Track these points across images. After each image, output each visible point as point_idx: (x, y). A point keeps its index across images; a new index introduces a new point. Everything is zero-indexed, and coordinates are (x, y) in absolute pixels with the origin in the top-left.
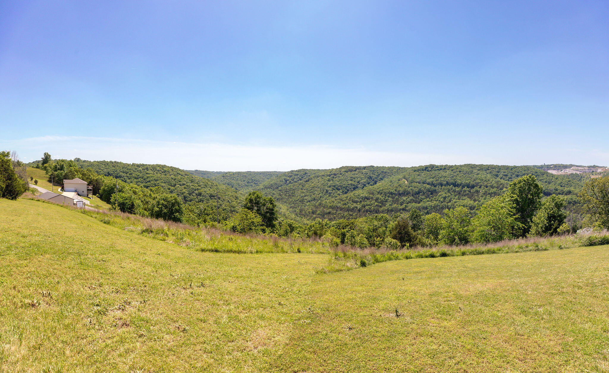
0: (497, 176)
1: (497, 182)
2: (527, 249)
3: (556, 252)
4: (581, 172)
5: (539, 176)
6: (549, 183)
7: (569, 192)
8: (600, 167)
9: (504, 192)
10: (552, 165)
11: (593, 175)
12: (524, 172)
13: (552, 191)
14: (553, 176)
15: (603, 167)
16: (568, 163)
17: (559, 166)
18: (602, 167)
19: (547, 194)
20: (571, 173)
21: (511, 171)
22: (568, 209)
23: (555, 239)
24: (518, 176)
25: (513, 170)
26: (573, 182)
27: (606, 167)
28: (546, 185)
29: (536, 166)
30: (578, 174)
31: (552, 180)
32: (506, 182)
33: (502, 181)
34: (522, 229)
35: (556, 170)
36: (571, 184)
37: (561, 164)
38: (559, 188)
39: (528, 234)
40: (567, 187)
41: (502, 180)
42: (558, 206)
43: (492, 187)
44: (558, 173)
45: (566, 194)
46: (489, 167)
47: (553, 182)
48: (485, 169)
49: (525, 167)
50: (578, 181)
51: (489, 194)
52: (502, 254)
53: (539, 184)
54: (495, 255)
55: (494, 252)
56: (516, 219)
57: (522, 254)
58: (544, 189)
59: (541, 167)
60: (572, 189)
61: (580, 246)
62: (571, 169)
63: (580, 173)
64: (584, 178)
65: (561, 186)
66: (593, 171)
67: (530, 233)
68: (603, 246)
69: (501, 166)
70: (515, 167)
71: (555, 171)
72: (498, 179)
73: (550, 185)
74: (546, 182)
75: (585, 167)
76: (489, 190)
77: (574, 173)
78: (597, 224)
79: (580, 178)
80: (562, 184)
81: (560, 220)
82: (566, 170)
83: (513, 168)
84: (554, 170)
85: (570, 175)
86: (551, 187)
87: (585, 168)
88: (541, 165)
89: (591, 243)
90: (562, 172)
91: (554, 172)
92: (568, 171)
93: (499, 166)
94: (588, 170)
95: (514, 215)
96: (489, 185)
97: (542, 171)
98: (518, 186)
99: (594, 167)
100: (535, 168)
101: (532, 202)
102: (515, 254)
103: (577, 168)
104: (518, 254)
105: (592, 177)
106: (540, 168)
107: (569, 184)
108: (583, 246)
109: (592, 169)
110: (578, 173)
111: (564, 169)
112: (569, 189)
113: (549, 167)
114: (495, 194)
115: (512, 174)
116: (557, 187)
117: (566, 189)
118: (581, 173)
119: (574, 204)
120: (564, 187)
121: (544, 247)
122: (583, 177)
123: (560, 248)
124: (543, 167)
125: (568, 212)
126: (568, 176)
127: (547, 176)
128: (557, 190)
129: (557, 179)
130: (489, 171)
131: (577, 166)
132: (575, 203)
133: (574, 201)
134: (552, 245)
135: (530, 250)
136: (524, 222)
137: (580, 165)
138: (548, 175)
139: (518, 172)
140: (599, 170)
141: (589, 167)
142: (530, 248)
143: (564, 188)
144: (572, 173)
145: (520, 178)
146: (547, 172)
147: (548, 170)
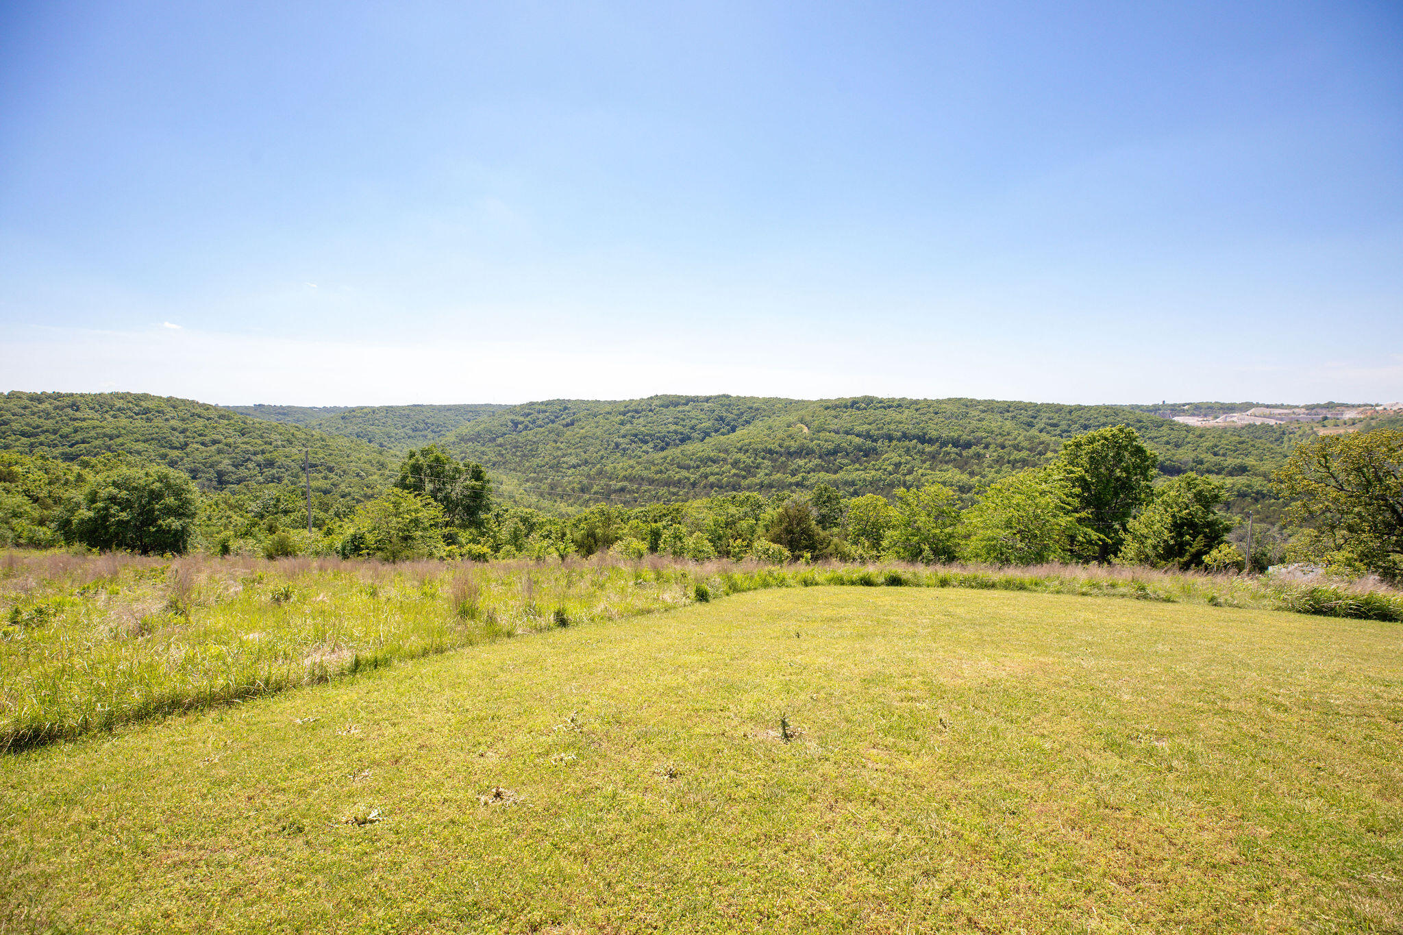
0: (1031, 425)
1: (1031, 439)
2: (1113, 591)
3: (1200, 609)
4: (1281, 420)
5: (1147, 429)
6: (1177, 446)
7: (1242, 470)
8: (1353, 406)
9: (1047, 460)
10: (1188, 404)
11: (1324, 426)
12: (1103, 420)
13: (1186, 463)
14: (1188, 429)
15: (1365, 405)
16: (1238, 400)
17: (1209, 408)
18: (1359, 406)
19: (1171, 470)
20: (1247, 423)
21: (1068, 417)
22: (1235, 510)
23: (1198, 579)
24: (1086, 427)
25: (1075, 415)
26: (1253, 446)
27: (1377, 405)
28: (1168, 450)
29: (1138, 407)
30: (1272, 426)
31: (1188, 440)
32: (1053, 438)
33: (1044, 437)
34: (1096, 544)
35: (1198, 416)
36: (1246, 449)
37: (1216, 403)
38: (1209, 458)
39: (1116, 556)
40: (1234, 458)
41: (1044, 434)
42: (1206, 500)
43: (1017, 448)
44: (1204, 423)
45: (1231, 474)
46: (1009, 407)
47: (1189, 443)
48: (1000, 410)
49: (1107, 407)
50: (1271, 442)
51: (1009, 462)
52: (1044, 595)
53: (1148, 448)
54: (1024, 593)
55: (1022, 587)
56: (1080, 521)
57: (1099, 601)
58: (1160, 459)
59: (1155, 409)
60: (1250, 461)
61: (1279, 609)
62: (1248, 413)
63: (1278, 422)
64: (1291, 436)
65: (1215, 454)
66: (1325, 418)
67: (1120, 555)
69: (1042, 405)
70: (1080, 408)
71: (1196, 418)
72: (1034, 432)
73: (1181, 451)
74: (1168, 443)
75: (1297, 407)
76: (1009, 454)
77: (1258, 423)
79: (1280, 435)
80: (1216, 449)
81: (1213, 534)
82: (1232, 417)
83: (1075, 409)
84: (1193, 415)
85: (1243, 428)
86: (1184, 455)
87: (1296, 410)
88: (1154, 406)
89: (1321, 608)
90: (1218, 420)
91: (1193, 421)
92: (1238, 419)
93: (1036, 405)
94: (1308, 414)
95: (1076, 510)
96: (1010, 443)
97: (1157, 417)
98: (1088, 448)
99: (1330, 406)
100: (1137, 411)
101: (1125, 486)
102: (1081, 599)
103: (1267, 411)
104: (1089, 599)
105: (1322, 432)
106: (1151, 411)
107: (1240, 447)
109: (1324, 411)
110: (1272, 422)
111: (1224, 413)
112: (1239, 461)
113: (1177, 409)
114: (1025, 463)
115: (1070, 422)
116: (1202, 456)
117: (1231, 462)
118: (1282, 423)
119: (1256, 500)
120: (1224, 455)
121: (1163, 594)
122: (1290, 433)
123: (1213, 602)
124: (1160, 410)
125: (1237, 518)
126: (1237, 431)
127: (1173, 429)
128: (1201, 462)
129: (1201, 436)
130: (1010, 414)
131: (1268, 406)
132: (1260, 496)
133: (1258, 493)
134: (1188, 592)
135: (1123, 596)
136: (1106, 529)
137: (1279, 403)
138: (1172, 426)
139: (1089, 419)
140: (1349, 415)
141: (1308, 407)
142: (1123, 590)
143: (1223, 458)
144: (1250, 424)
145: (1092, 433)
146: (1172, 421)
147: (1175, 415)
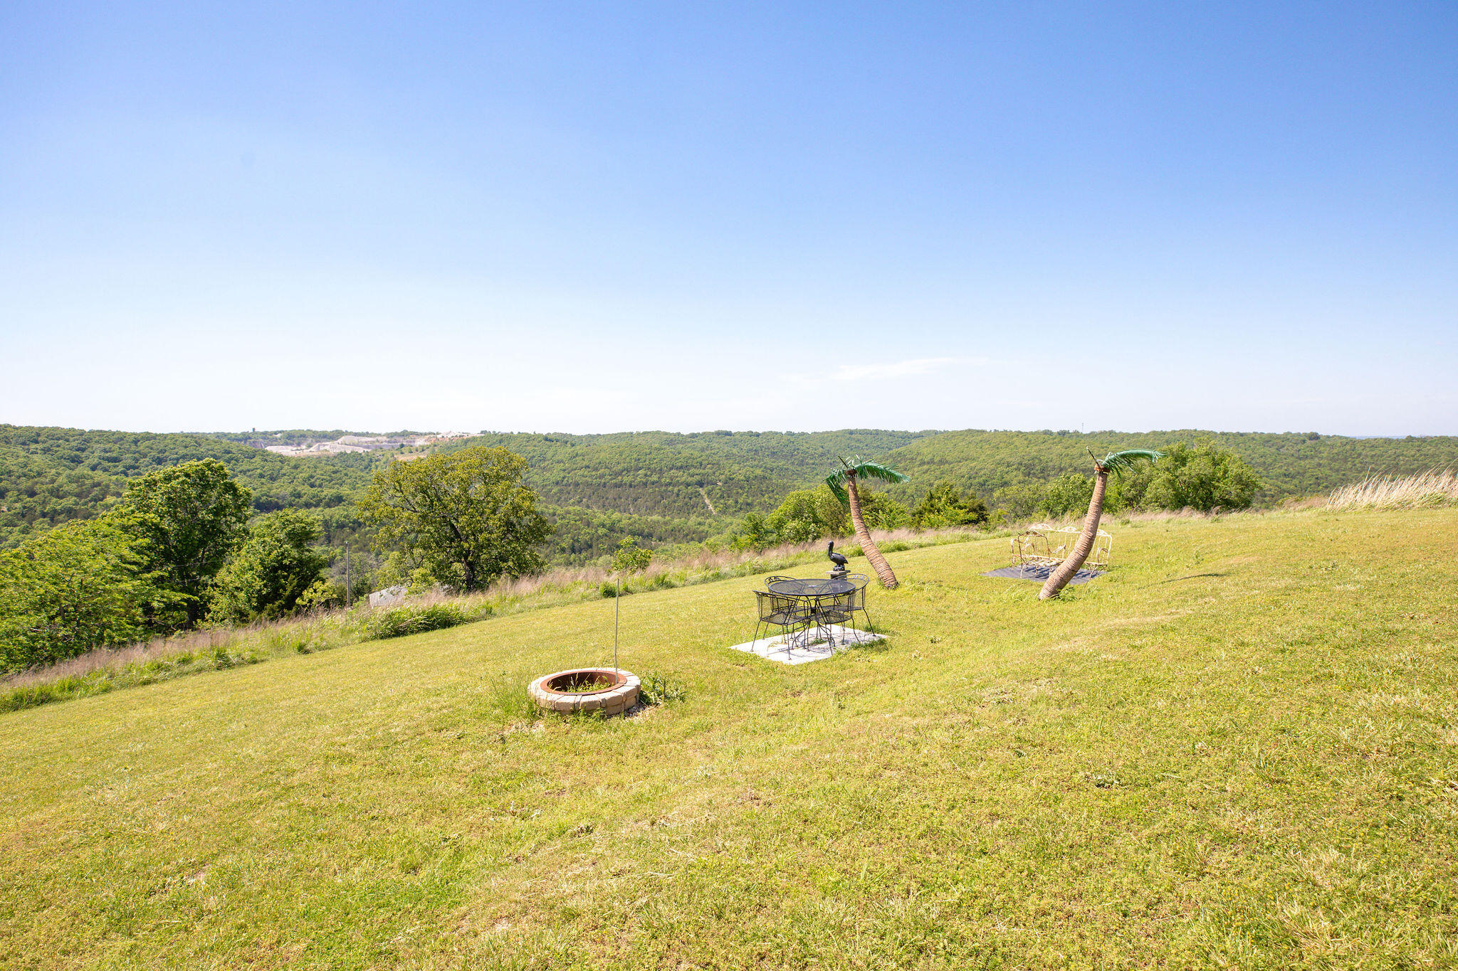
0: (76, 461)
1: (78, 480)
2: (186, 668)
3: (289, 663)
4: (368, 447)
5: (237, 460)
6: (273, 479)
7: (339, 500)
8: (421, 434)
9: (108, 507)
10: (280, 432)
11: (402, 453)
12: (182, 451)
13: (284, 498)
14: (283, 459)
15: (430, 434)
16: (329, 428)
17: (301, 436)
18: (426, 434)
19: (265, 506)
20: (338, 451)
21: (133, 448)
22: (336, 542)
23: (290, 629)
24: (160, 461)
25: (142, 446)
26: (346, 475)
27: (438, 434)
28: (262, 484)
29: (225, 435)
30: (361, 454)
31: (283, 471)
32: (114, 478)
33: (99, 476)
34: (183, 608)
35: (292, 445)
36: (340, 479)
37: (308, 430)
38: (305, 489)
39: (203, 619)
40: (330, 488)
41: (99, 472)
42: (301, 537)
43: (57, 493)
44: (298, 452)
45: (328, 505)
46: (38, 435)
47: (285, 475)
48: (21, 440)
49: (191, 436)
50: (362, 470)
51: (44, 515)
52: (86, 700)
53: (239, 482)
54: (50, 708)
55: (45, 699)
56: (159, 581)
57: (166, 686)
58: (254, 494)
59: (245, 437)
60: (345, 491)
61: (365, 640)
62: (339, 441)
63: (366, 450)
64: (378, 463)
65: (312, 486)
66: (402, 446)
67: (208, 616)
68: (431, 634)
69: (91, 432)
70: (148, 437)
71: (290, 448)
72: (82, 470)
73: (276, 484)
74: (261, 476)
75: (380, 435)
76: (44, 503)
77: (349, 452)
78: (417, 573)
79: (367, 462)
80: (313, 480)
81: (308, 572)
82: (324, 445)
83: (142, 438)
84: (287, 444)
85: (335, 457)
86: (281, 489)
87: (380, 438)
88: (243, 434)
89: (397, 630)
90: (311, 449)
91: (288, 451)
92: (332, 448)
93: (82, 433)
94: (389, 442)
95: (148, 569)
96: (44, 487)
97: (247, 447)
98: (164, 487)
99: (405, 434)
100: (224, 441)
101: (212, 531)
102: (140, 691)
103: (356, 439)
104: (152, 688)
105: (401, 458)
106: (240, 440)
107: (334, 477)
108: (374, 638)
109: (401, 439)
110: (360, 450)
111: (317, 442)
112: (334, 491)
113: (269, 437)
114: (71, 513)
115: (137, 455)
116: (299, 489)
117: (328, 492)
118: (369, 450)
119: (354, 530)
120: (320, 486)
121: (247, 655)
122: (377, 461)
123: (303, 650)
124: (250, 438)
125: (338, 551)
126: (329, 460)
127: (266, 460)
128: (299, 496)
129: (296, 467)
130: (40, 446)
131: (356, 434)
132: (357, 525)
133: (355, 522)
134: (278, 647)
135: (200, 671)
136: (191, 586)
137: (365, 431)
138: (266, 457)
139: (163, 451)
140: (420, 442)
141: (390, 435)
142: (196, 663)
143: (319, 489)
144: (341, 453)
145: (169, 468)
146: (264, 451)
147: (267, 445)
